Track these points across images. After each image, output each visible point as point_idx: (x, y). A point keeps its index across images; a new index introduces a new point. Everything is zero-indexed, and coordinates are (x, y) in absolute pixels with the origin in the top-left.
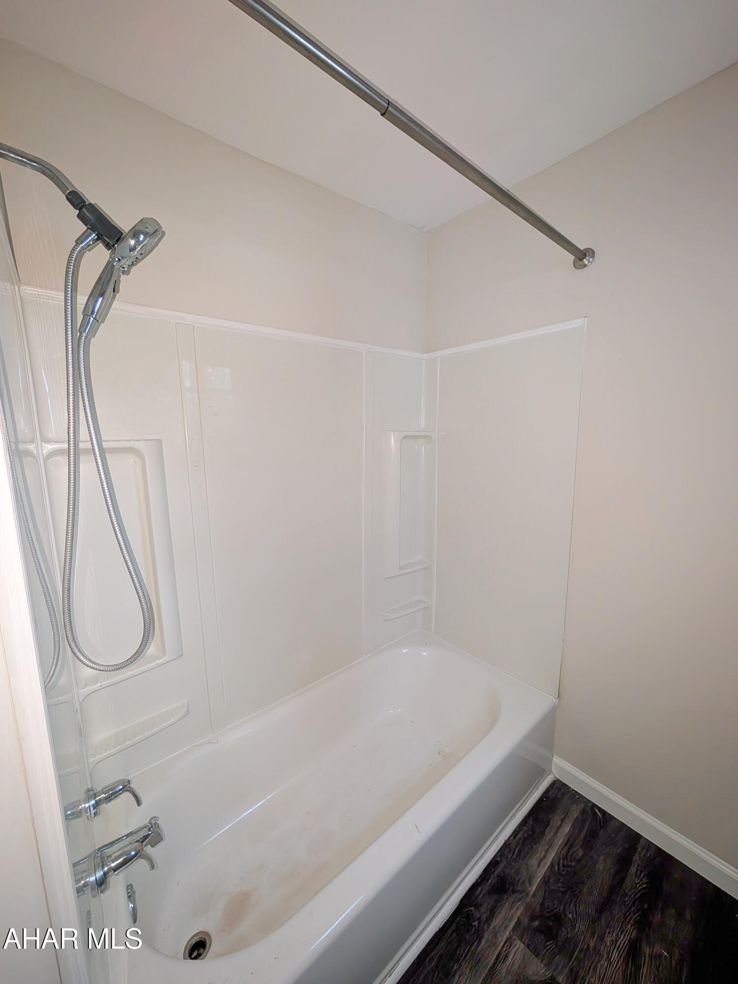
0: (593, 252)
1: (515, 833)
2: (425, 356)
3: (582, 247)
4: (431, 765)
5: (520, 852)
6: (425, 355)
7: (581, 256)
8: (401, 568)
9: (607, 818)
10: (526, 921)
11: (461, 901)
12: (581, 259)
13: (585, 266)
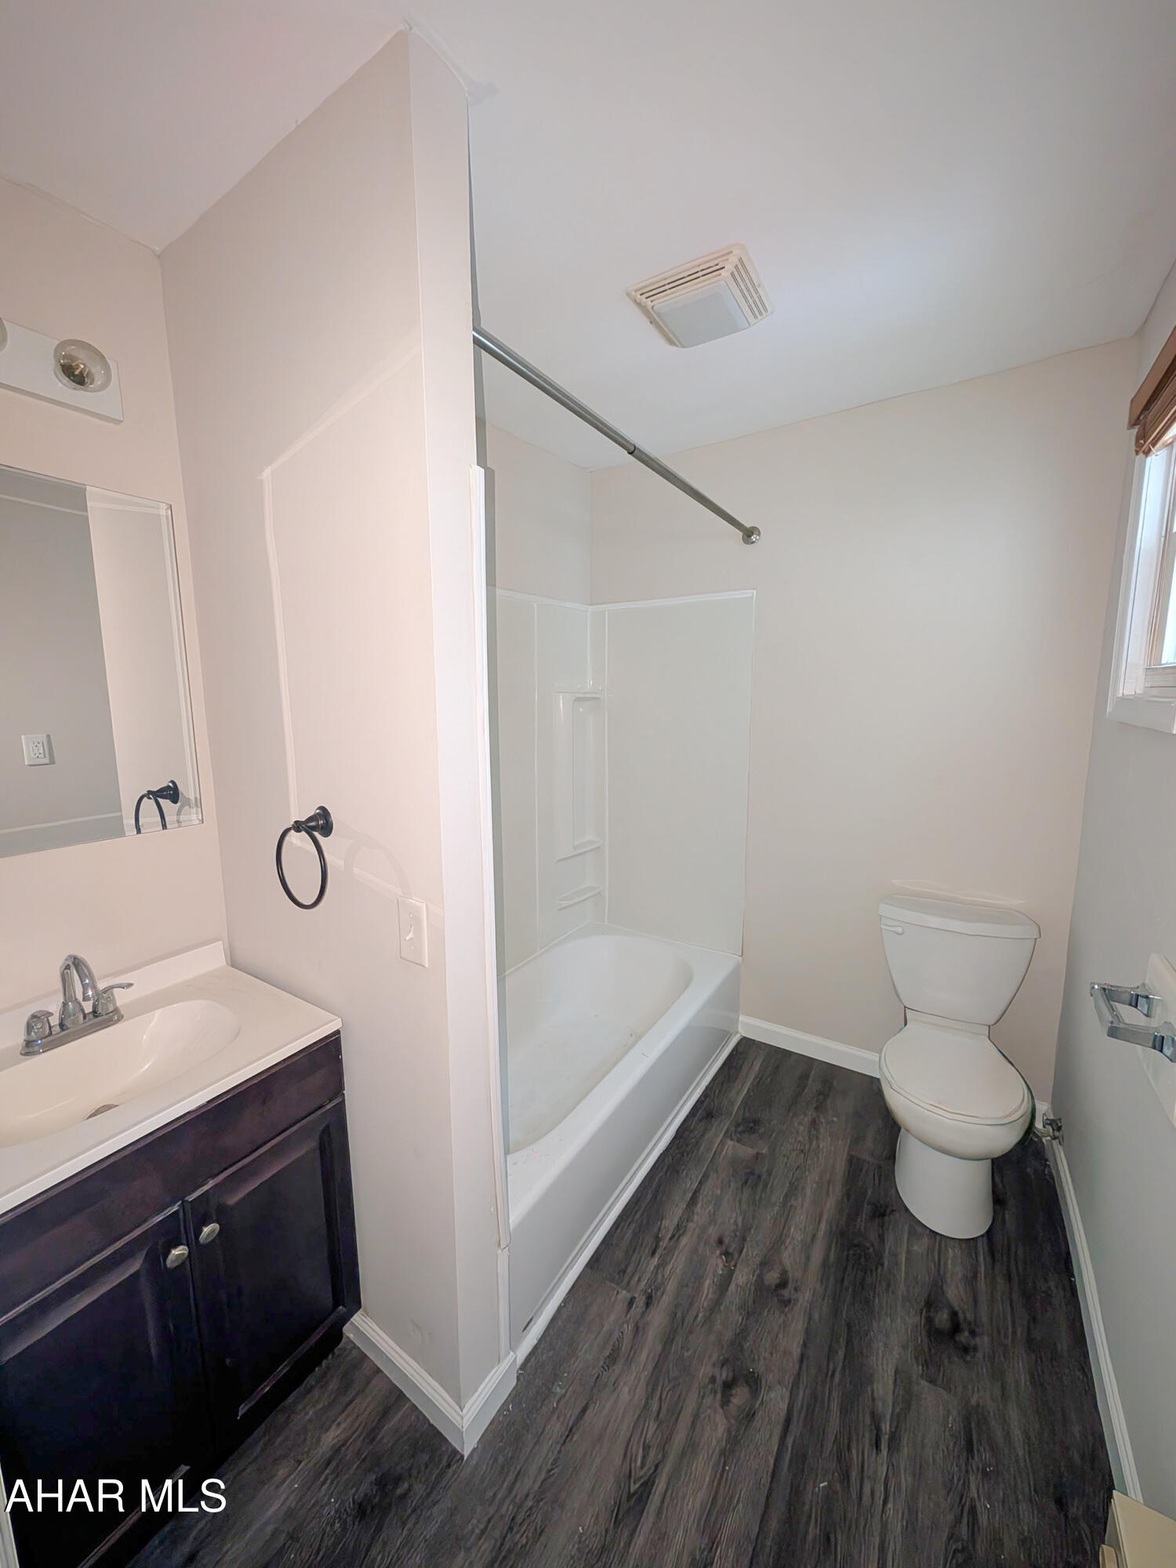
0: (759, 532)
1: (714, 1080)
2: (591, 609)
3: (748, 525)
4: (625, 1046)
5: (720, 1092)
6: (590, 607)
7: (749, 534)
8: (575, 848)
9: (787, 1054)
10: (733, 1129)
11: (677, 1131)
12: (749, 536)
13: (753, 542)
